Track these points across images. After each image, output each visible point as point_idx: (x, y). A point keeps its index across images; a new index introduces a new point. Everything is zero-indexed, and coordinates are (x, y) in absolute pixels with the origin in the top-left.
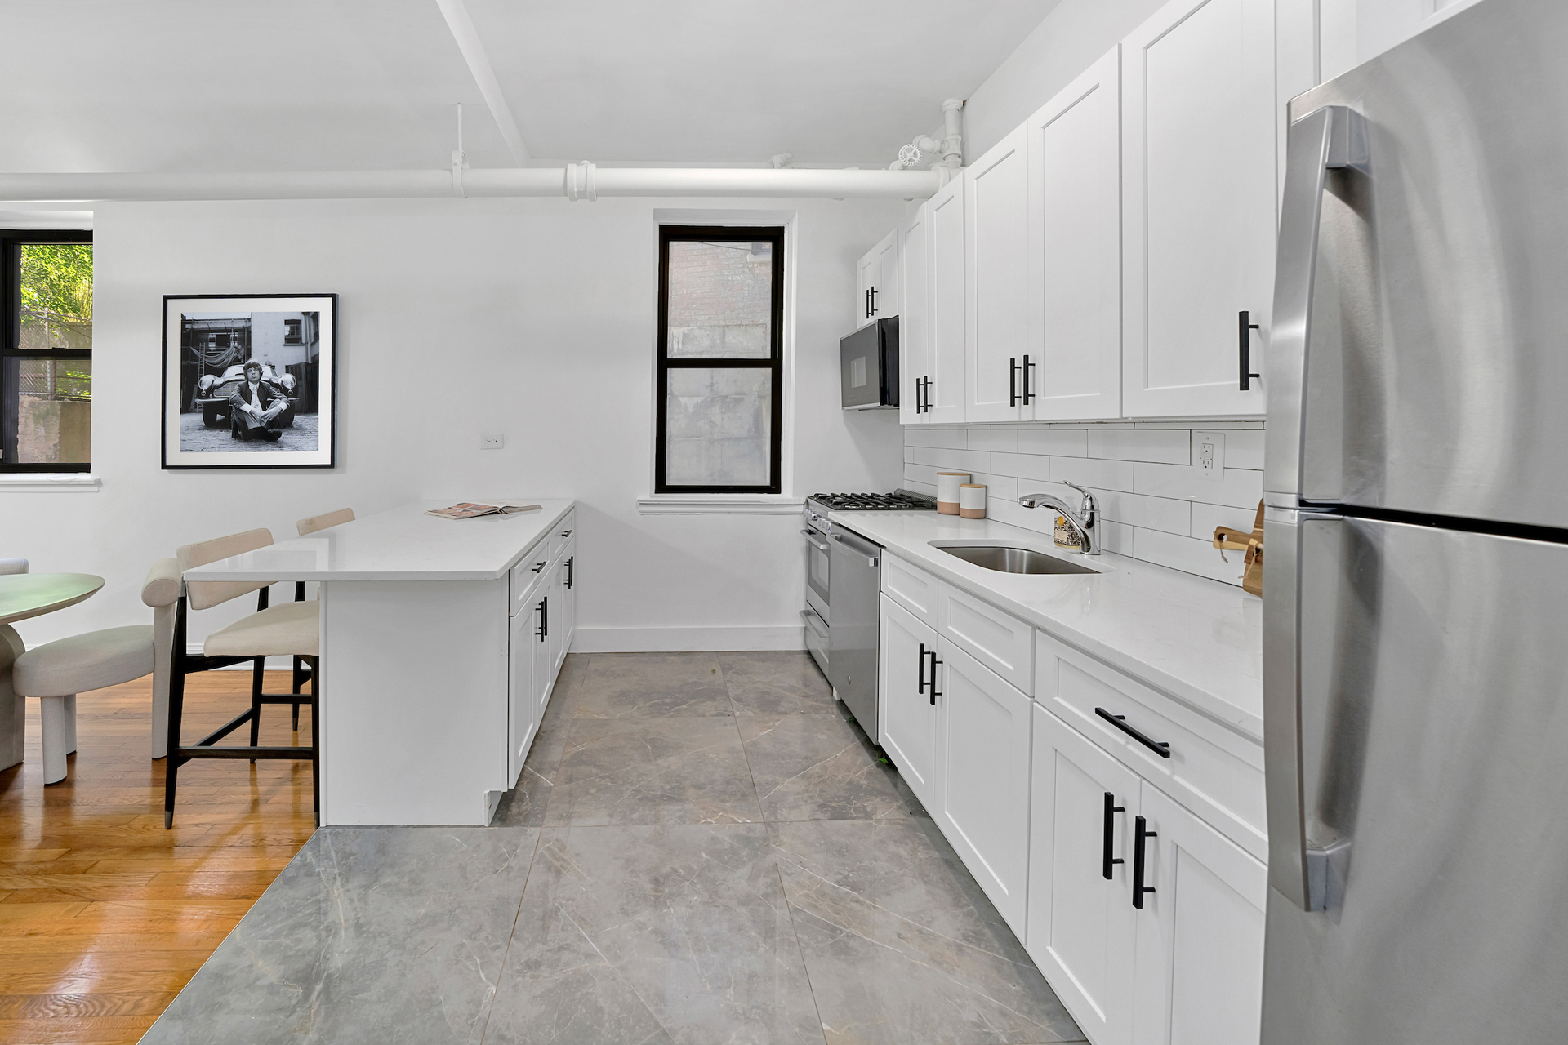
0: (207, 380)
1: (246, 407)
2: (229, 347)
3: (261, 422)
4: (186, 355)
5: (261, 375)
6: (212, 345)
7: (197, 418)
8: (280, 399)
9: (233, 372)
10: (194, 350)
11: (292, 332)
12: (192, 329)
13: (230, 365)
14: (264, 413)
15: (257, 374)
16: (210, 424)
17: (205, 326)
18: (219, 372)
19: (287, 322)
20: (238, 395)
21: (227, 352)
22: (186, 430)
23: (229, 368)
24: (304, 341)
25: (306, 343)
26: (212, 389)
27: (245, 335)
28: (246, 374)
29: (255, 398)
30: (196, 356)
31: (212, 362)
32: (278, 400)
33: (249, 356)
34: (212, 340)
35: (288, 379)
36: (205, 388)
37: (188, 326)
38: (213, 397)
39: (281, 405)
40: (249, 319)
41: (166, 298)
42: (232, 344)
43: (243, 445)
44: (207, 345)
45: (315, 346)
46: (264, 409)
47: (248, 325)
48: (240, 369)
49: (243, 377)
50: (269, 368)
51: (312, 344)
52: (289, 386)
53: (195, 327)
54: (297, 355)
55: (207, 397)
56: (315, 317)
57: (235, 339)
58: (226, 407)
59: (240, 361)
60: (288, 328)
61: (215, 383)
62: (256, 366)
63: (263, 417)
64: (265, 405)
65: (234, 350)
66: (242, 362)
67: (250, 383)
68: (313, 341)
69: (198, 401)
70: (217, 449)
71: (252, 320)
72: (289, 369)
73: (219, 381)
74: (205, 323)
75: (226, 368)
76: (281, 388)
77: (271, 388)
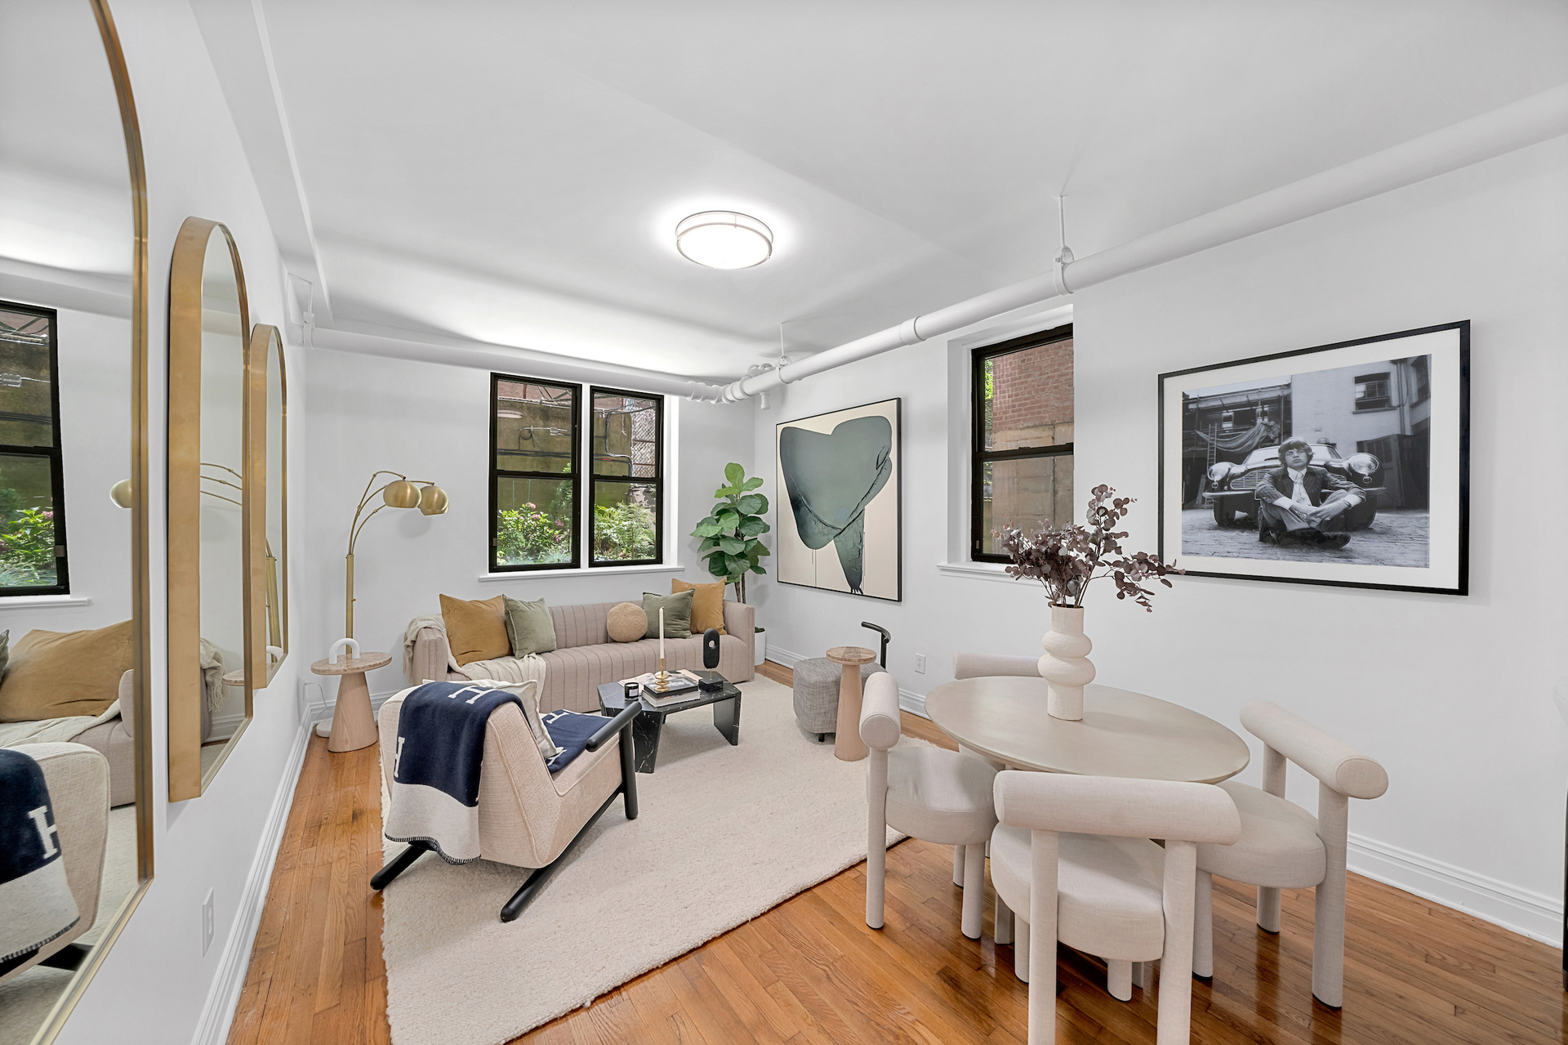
0: (1220, 470)
1: (1283, 502)
2: (1254, 424)
3: (1309, 522)
4: (1188, 440)
5: (1310, 458)
6: (1228, 425)
7: (1207, 516)
8: (1347, 489)
9: (1259, 458)
10: (1201, 434)
11: (1369, 393)
12: (1198, 409)
13: (1256, 448)
14: (1314, 509)
15: (1303, 457)
16: (1225, 522)
17: (1217, 403)
18: (1239, 458)
19: (1359, 380)
20: (1269, 485)
21: (1251, 432)
22: (1188, 529)
23: (1255, 453)
24: (1395, 402)
25: (1401, 405)
26: (1226, 481)
27: (1280, 407)
28: (1282, 458)
29: (1299, 490)
30: (1203, 440)
31: (1228, 446)
32: (1342, 491)
33: (1288, 432)
34: (1228, 419)
35: (1363, 462)
36: (1217, 478)
37: (1191, 406)
38: (1229, 490)
39: (1351, 498)
40: (1288, 386)
41: (1161, 378)
42: (1259, 421)
43: (1279, 552)
44: (1221, 426)
45: (1421, 408)
46: (1315, 503)
47: (1286, 392)
48: (1274, 451)
49: (1278, 462)
50: (1325, 449)
51: (1413, 406)
52: (1364, 471)
53: (1203, 405)
54: (1383, 424)
55: (1222, 490)
56: (1421, 364)
57: (1264, 414)
58: (1249, 501)
59: (1273, 441)
60: (1362, 388)
61: (1232, 471)
62: (1299, 446)
63: (1314, 514)
64: (1317, 498)
65: (1263, 428)
66: (1276, 441)
67: (1289, 470)
68: (1415, 399)
69: (1207, 494)
70: (1235, 554)
71: (1293, 386)
72: (1361, 447)
73: (1237, 469)
74: (1216, 399)
75: (1250, 452)
76: (1352, 475)
77: (1329, 475)
